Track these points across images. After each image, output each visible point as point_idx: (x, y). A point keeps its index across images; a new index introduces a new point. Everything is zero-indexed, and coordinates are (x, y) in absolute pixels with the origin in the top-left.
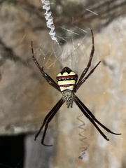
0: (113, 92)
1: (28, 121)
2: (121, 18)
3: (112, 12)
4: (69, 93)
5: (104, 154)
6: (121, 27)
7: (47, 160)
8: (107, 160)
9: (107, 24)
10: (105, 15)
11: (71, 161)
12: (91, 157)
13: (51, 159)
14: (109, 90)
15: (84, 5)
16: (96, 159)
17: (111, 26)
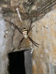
0: (48, 35)
1: (24, 47)
2: (48, 13)
3: (45, 11)
4: (26, 35)
5: (47, 55)
6: (49, 15)
7: (31, 58)
8: (48, 56)
9: (44, 15)
10: (43, 12)
11: (38, 58)
12: (44, 56)
13: (32, 57)
14: (47, 35)
15: (37, 10)
16: (45, 56)
17: (45, 16)
